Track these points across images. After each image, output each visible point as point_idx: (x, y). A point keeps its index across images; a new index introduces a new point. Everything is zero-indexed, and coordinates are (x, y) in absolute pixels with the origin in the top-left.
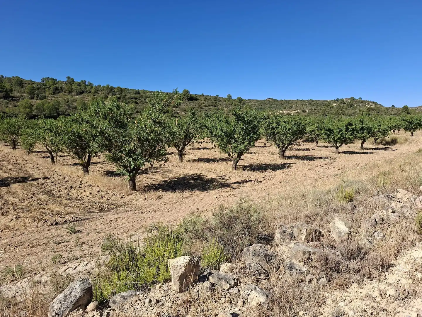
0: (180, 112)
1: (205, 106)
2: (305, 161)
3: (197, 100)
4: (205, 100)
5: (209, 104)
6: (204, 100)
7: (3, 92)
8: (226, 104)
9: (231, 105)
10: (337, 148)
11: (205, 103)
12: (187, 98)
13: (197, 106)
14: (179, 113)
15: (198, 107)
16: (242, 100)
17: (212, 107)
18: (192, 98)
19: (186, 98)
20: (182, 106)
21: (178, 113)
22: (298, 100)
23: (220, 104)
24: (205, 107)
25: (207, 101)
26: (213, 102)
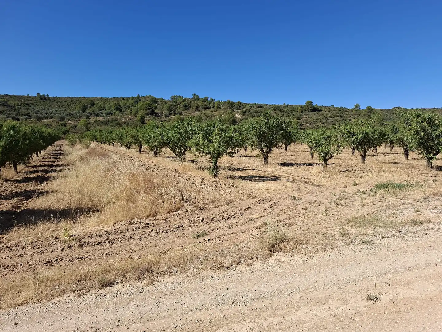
0: (305, 124)
1: (330, 117)
3: (320, 110)
4: (329, 111)
5: (334, 114)
6: (328, 110)
7: (150, 109)
8: (353, 115)
9: (360, 115)
11: (330, 114)
12: (310, 109)
13: (322, 117)
14: (304, 124)
15: (323, 118)
16: (372, 109)
17: (338, 118)
18: (315, 110)
19: (309, 109)
20: (305, 117)
21: (302, 125)
23: (347, 115)
24: (330, 118)
25: (332, 112)
26: (339, 112)
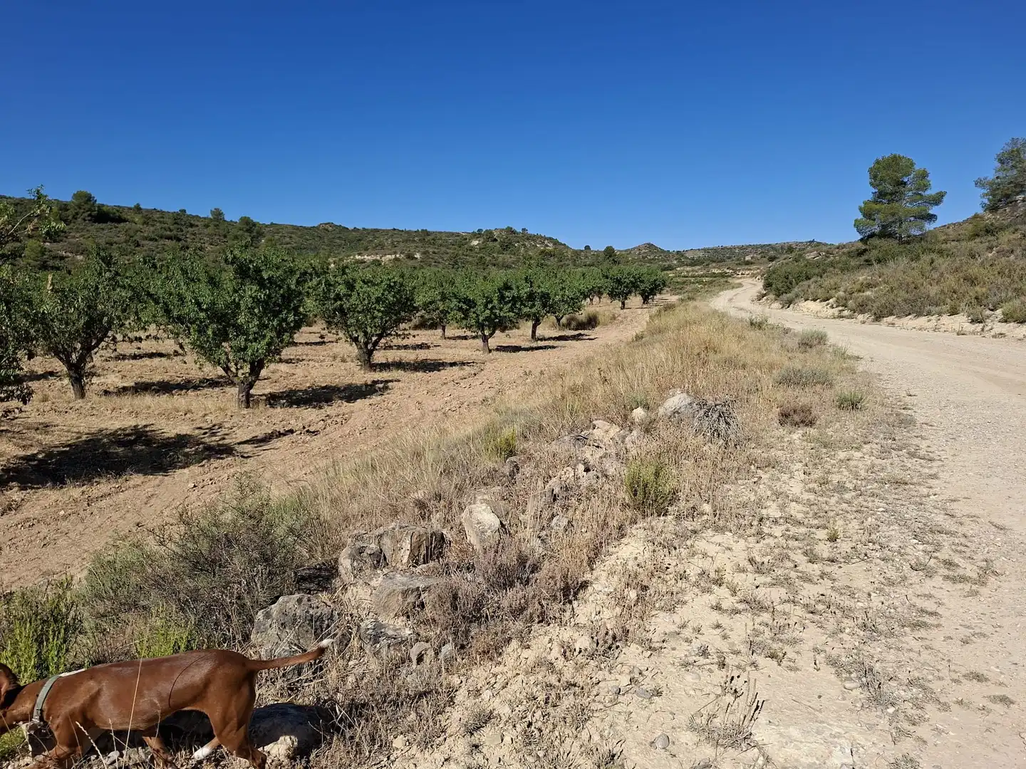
0: (70, 255)
1: (146, 238)
2: (420, 374)
3: (120, 220)
4: (144, 223)
5: (161, 232)
6: (142, 221)
8: (210, 235)
9: (225, 237)
10: (485, 339)
11: (148, 231)
12: (90, 215)
13: (123, 238)
14: (67, 257)
15: (126, 242)
16: (254, 225)
17: (168, 242)
18: (103, 216)
19: (86, 214)
20: (74, 237)
21: (62, 258)
22: (394, 229)
23: (194, 234)
24: (147, 242)
25: (153, 226)
26: (171, 227)
